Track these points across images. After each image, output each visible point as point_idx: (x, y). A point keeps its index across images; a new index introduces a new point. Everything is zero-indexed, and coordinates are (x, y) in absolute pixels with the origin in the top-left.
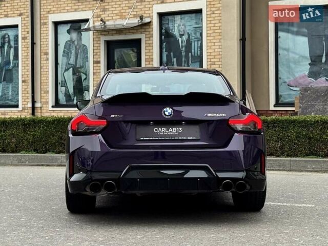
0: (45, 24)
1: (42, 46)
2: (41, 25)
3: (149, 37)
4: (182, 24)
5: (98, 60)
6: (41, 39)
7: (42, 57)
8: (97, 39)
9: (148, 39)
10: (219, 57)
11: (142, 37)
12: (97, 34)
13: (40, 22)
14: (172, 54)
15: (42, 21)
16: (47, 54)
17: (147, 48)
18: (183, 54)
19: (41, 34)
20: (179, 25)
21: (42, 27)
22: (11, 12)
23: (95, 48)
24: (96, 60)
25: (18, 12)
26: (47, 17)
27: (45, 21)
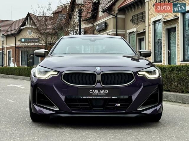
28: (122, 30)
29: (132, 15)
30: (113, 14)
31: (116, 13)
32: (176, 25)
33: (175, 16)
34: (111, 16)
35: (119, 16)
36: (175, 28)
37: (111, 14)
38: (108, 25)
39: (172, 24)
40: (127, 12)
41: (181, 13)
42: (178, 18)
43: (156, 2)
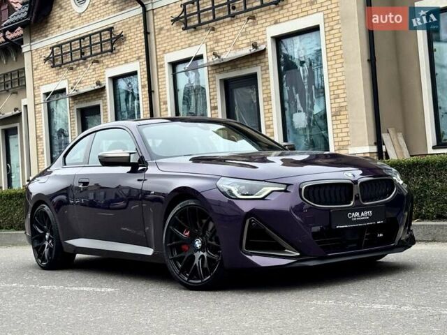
0: (162, 66)
1: (161, 94)
2: (157, 69)
3: (265, 70)
4: (301, 48)
5: (216, 105)
6: (159, 85)
7: (162, 107)
8: (212, 79)
9: (264, 72)
10: (343, 87)
11: (257, 70)
12: (212, 72)
13: (157, 65)
14: (294, 89)
15: (159, 64)
16: (165, 103)
17: (264, 84)
18: (306, 87)
19: (158, 79)
20: (299, 50)
21: (159, 70)
22: (130, 57)
23: (212, 90)
24: (213, 105)
25: (136, 55)
26: (163, 57)
27: (162, 63)
32: (99, 102)
33: (98, 83)
36: (98, 107)
39: (90, 98)
41: (109, 78)
42: (105, 87)
43: (52, 52)
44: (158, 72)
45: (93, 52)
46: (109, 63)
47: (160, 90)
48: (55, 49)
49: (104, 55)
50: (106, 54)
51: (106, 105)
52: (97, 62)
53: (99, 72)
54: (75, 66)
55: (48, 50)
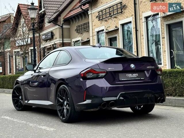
0: (141, 19)
2: (140, 20)
5: (164, 36)
6: (140, 28)
7: (141, 37)
8: (163, 24)
11: (183, 19)
12: (163, 21)
13: (139, 18)
15: (140, 18)
16: (143, 36)
19: (140, 25)
22: (129, 15)
23: (162, 30)
24: (163, 36)
25: (131, 14)
26: (142, 15)
27: (141, 17)
28: (68, 39)
29: (77, 26)
30: (59, 25)
31: (61, 23)
32: (116, 35)
33: (116, 27)
34: (57, 27)
35: (64, 27)
36: (116, 37)
37: (57, 25)
38: (55, 35)
39: (113, 34)
40: (71, 23)
41: (120, 24)
42: (119, 29)
43: (99, 14)
44: (140, 21)
45: (114, 13)
46: (120, 18)
47: (141, 30)
48: (100, 13)
49: (118, 14)
50: (119, 14)
51: (119, 37)
52: (116, 17)
53: (116, 22)
54: (107, 20)
55: (97, 13)
